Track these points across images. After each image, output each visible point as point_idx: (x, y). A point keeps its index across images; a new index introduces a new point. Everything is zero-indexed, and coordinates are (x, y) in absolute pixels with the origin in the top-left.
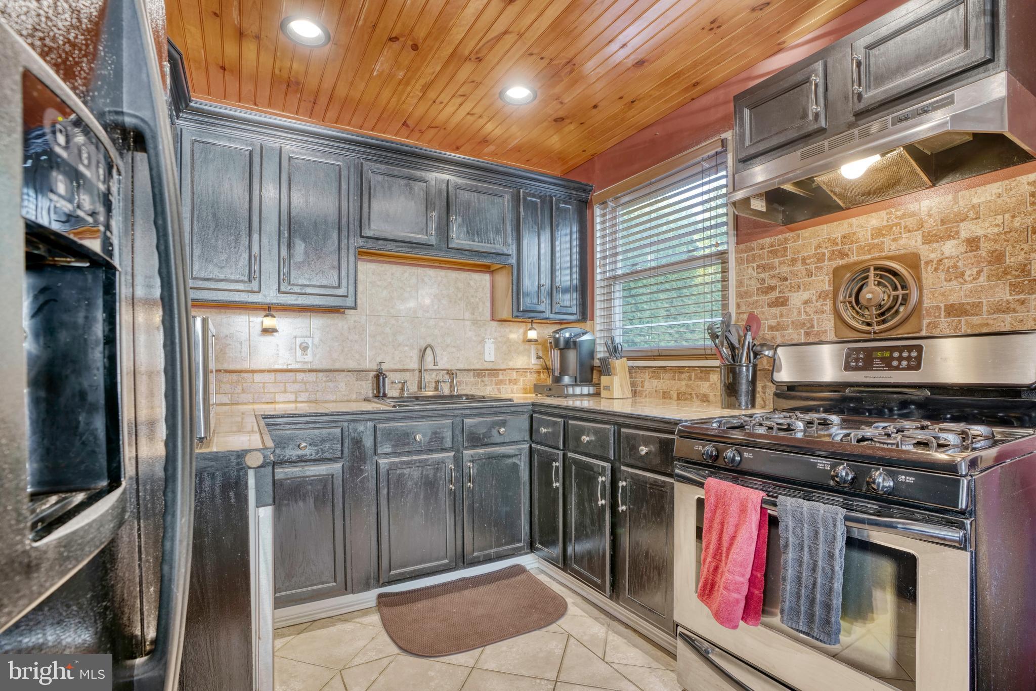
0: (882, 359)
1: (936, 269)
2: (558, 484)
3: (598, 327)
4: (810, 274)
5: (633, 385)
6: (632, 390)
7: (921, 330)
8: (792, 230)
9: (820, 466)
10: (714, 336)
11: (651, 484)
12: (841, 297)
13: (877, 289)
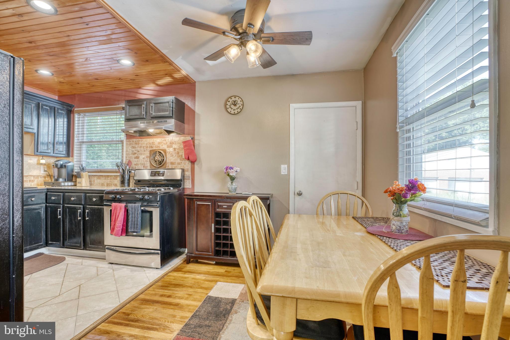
0: (158, 174)
1: (169, 154)
2: (60, 217)
3: (75, 160)
4: (145, 151)
5: (90, 181)
6: (90, 184)
7: (166, 167)
8: (141, 138)
9: (137, 197)
10: (118, 166)
11: (97, 209)
12: (151, 158)
13: (158, 157)
